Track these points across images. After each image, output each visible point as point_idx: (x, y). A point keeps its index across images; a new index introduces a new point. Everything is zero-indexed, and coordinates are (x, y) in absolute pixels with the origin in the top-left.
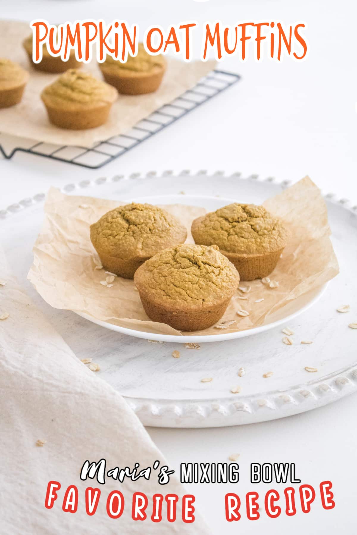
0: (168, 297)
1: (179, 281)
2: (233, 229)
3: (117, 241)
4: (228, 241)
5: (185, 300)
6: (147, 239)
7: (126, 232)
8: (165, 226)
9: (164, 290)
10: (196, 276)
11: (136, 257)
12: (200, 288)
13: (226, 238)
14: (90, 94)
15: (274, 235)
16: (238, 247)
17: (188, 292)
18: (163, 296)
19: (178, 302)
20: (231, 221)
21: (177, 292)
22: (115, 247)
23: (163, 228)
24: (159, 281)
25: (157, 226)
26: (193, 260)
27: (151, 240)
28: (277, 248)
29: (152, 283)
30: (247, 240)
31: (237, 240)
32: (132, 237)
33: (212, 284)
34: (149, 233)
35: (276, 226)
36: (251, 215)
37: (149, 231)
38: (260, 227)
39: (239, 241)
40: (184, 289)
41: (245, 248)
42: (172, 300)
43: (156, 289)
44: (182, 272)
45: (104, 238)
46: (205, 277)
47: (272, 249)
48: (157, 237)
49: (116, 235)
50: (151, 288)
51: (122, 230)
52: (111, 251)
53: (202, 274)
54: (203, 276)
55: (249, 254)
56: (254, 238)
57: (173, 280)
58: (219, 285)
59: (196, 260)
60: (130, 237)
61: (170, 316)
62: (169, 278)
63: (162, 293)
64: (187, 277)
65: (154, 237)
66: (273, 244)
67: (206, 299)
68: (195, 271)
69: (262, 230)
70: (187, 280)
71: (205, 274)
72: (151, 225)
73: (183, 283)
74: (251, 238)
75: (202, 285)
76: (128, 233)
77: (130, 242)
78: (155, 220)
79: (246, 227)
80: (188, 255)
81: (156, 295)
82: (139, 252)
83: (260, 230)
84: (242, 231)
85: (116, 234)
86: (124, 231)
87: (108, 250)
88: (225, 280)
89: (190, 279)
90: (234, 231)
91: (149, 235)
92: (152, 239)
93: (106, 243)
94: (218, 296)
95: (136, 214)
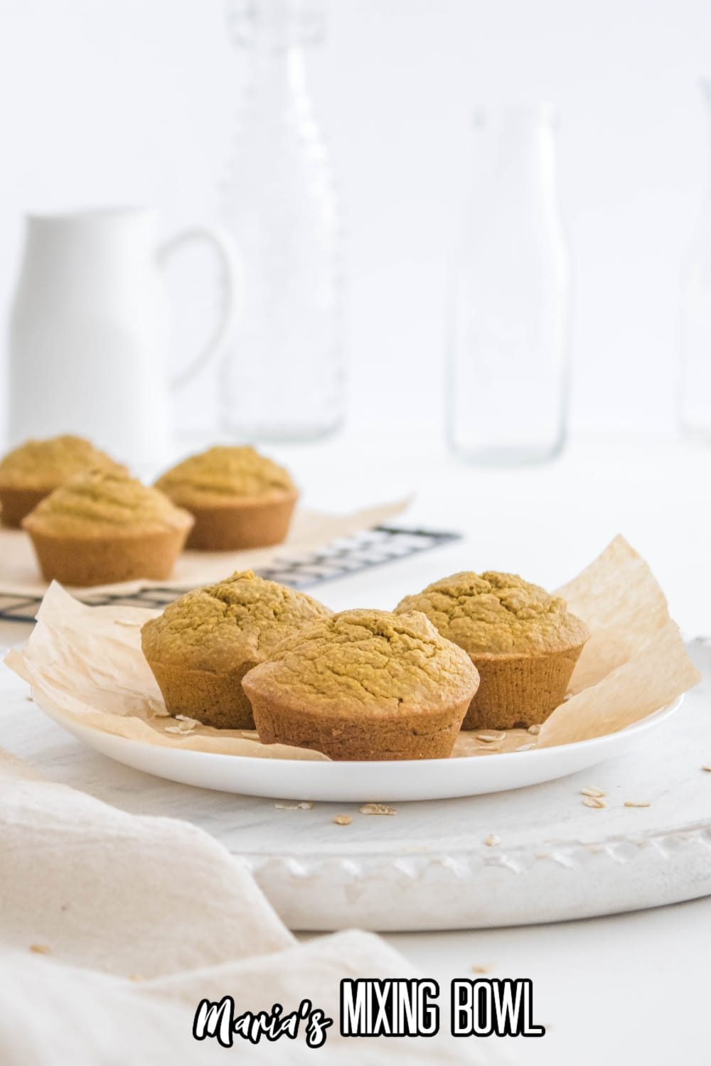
0: (320, 695)
1: (345, 664)
2: (461, 606)
3: (202, 634)
4: (451, 628)
5: (360, 697)
6: (270, 630)
7: (222, 617)
8: (307, 609)
9: (311, 685)
10: (381, 653)
11: (245, 663)
12: (393, 677)
13: (445, 623)
14: (133, 507)
15: (551, 621)
16: (472, 639)
17: (366, 683)
18: (308, 694)
19: (343, 701)
20: (456, 594)
21: (340, 684)
22: (198, 648)
23: (304, 612)
24: (299, 668)
25: (291, 607)
26: (375, 627)
27: (278, 632)
28: (560, 647)
29: (285, 674)
30: (492, 626)
31: (470, 625)
32: (236, 626)
33: (419, 671)
34: (273, 620)
35: (556, 606)
36: (500, 585)
37: (273, 616)
38: (520, 602)
39: (475, 627)
40: (357, 677)
41: (487, 640)
42: (329, 700)
43: (293, 684)
44: (352, 647)
45: (173, 634)
46: (402, 657)
47: (550, 646)
48: (291, 627)
49: (199, 625)
50: (281, 682)
51: (212, 614)
52: (188, 656)
53: (396, 650)
54: (398, 654)
55: (497, 653)
56: (509, 624)
57: (332, 662)
58: (434, 673)
59: (382, 627)
60: (231, 626)
61: (325, 742)
62: (322, 660)
63: (307, 688)
64: (363, 654)
65: (286, 627)
66: (552, 637)
67: (406, 698)
68: (379, 645)
69: (524, 609)
70: (362, 660)
71: (401, 651)
72: (277, 604)
73: (354, 667)
74: (501, 622)
75: (396, 670)
76: (226, 619)
77: (230, 634)
78: (285, 598)
79: (490, 602)
80: (364, 619)
81: (294, 693)
82: (251, 652)
83: (519, 608)
84: (480, 608)
85: (200, 622)
86: (218, 616)
87: (183, 654)
88: (447, 667)
89: (369, 659)
90: (463, 610)
91: (272, 623)
92: (280, 630)
93: (179, 642)
94: (432, 695)
95: (242, 585)
